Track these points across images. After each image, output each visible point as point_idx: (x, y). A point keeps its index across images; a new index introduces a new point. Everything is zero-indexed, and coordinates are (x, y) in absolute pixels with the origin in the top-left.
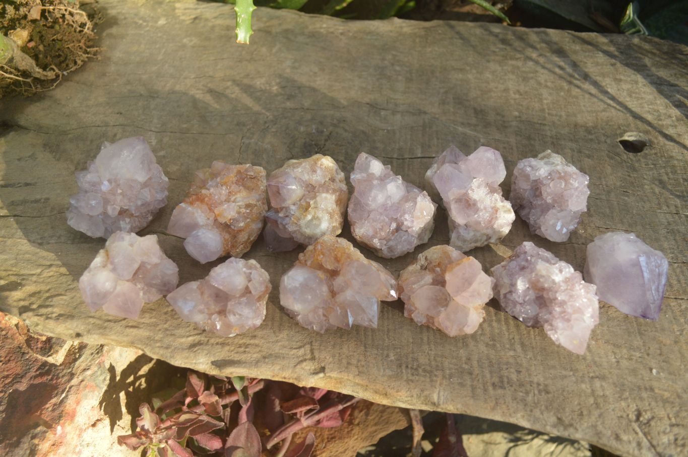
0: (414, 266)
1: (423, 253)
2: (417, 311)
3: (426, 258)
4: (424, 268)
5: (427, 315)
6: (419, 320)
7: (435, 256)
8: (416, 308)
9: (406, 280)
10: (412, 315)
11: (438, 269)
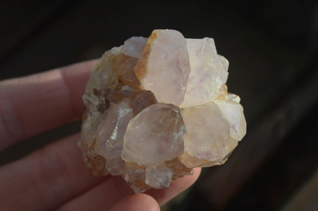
0: (89, 118)
1: (87, 91)
2: (148, 170)
3: (96, 93)
4: (104, 108)
5: (167, 162)
6: (161, 180)
7: (106, 76)
8: (144, 167)
9: (94, 143)
10: (147, 182)
11: (126, 88)
